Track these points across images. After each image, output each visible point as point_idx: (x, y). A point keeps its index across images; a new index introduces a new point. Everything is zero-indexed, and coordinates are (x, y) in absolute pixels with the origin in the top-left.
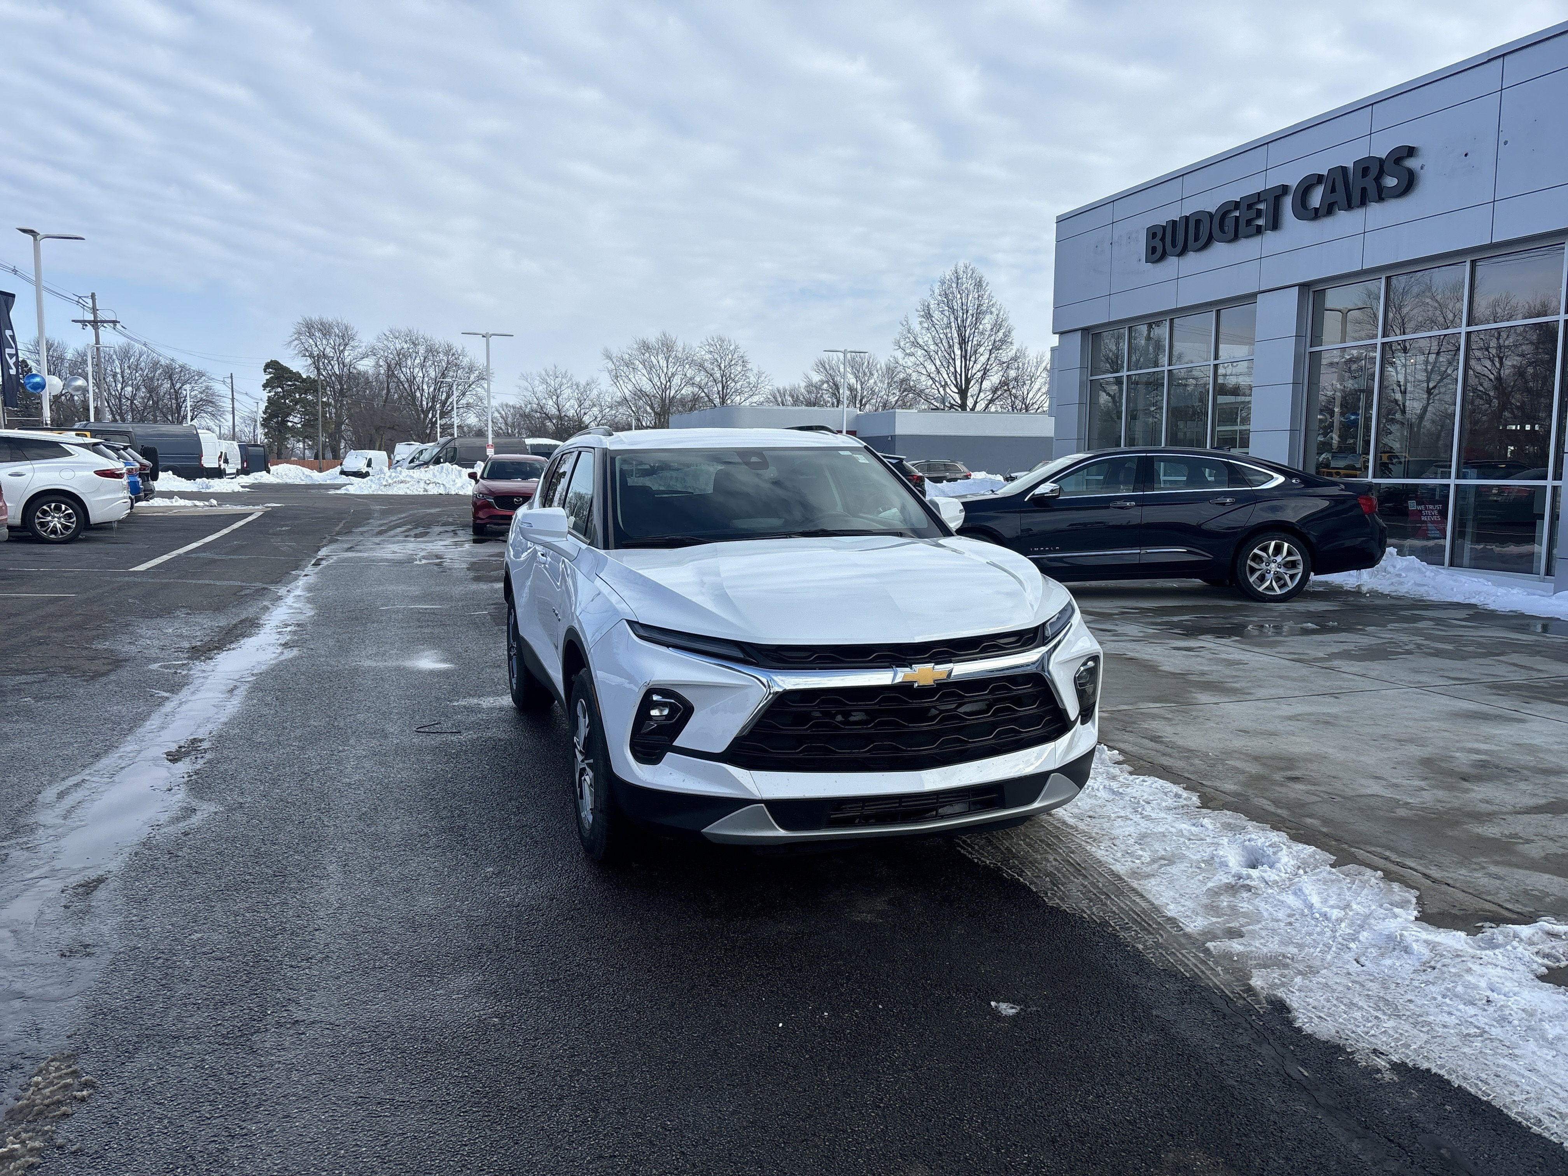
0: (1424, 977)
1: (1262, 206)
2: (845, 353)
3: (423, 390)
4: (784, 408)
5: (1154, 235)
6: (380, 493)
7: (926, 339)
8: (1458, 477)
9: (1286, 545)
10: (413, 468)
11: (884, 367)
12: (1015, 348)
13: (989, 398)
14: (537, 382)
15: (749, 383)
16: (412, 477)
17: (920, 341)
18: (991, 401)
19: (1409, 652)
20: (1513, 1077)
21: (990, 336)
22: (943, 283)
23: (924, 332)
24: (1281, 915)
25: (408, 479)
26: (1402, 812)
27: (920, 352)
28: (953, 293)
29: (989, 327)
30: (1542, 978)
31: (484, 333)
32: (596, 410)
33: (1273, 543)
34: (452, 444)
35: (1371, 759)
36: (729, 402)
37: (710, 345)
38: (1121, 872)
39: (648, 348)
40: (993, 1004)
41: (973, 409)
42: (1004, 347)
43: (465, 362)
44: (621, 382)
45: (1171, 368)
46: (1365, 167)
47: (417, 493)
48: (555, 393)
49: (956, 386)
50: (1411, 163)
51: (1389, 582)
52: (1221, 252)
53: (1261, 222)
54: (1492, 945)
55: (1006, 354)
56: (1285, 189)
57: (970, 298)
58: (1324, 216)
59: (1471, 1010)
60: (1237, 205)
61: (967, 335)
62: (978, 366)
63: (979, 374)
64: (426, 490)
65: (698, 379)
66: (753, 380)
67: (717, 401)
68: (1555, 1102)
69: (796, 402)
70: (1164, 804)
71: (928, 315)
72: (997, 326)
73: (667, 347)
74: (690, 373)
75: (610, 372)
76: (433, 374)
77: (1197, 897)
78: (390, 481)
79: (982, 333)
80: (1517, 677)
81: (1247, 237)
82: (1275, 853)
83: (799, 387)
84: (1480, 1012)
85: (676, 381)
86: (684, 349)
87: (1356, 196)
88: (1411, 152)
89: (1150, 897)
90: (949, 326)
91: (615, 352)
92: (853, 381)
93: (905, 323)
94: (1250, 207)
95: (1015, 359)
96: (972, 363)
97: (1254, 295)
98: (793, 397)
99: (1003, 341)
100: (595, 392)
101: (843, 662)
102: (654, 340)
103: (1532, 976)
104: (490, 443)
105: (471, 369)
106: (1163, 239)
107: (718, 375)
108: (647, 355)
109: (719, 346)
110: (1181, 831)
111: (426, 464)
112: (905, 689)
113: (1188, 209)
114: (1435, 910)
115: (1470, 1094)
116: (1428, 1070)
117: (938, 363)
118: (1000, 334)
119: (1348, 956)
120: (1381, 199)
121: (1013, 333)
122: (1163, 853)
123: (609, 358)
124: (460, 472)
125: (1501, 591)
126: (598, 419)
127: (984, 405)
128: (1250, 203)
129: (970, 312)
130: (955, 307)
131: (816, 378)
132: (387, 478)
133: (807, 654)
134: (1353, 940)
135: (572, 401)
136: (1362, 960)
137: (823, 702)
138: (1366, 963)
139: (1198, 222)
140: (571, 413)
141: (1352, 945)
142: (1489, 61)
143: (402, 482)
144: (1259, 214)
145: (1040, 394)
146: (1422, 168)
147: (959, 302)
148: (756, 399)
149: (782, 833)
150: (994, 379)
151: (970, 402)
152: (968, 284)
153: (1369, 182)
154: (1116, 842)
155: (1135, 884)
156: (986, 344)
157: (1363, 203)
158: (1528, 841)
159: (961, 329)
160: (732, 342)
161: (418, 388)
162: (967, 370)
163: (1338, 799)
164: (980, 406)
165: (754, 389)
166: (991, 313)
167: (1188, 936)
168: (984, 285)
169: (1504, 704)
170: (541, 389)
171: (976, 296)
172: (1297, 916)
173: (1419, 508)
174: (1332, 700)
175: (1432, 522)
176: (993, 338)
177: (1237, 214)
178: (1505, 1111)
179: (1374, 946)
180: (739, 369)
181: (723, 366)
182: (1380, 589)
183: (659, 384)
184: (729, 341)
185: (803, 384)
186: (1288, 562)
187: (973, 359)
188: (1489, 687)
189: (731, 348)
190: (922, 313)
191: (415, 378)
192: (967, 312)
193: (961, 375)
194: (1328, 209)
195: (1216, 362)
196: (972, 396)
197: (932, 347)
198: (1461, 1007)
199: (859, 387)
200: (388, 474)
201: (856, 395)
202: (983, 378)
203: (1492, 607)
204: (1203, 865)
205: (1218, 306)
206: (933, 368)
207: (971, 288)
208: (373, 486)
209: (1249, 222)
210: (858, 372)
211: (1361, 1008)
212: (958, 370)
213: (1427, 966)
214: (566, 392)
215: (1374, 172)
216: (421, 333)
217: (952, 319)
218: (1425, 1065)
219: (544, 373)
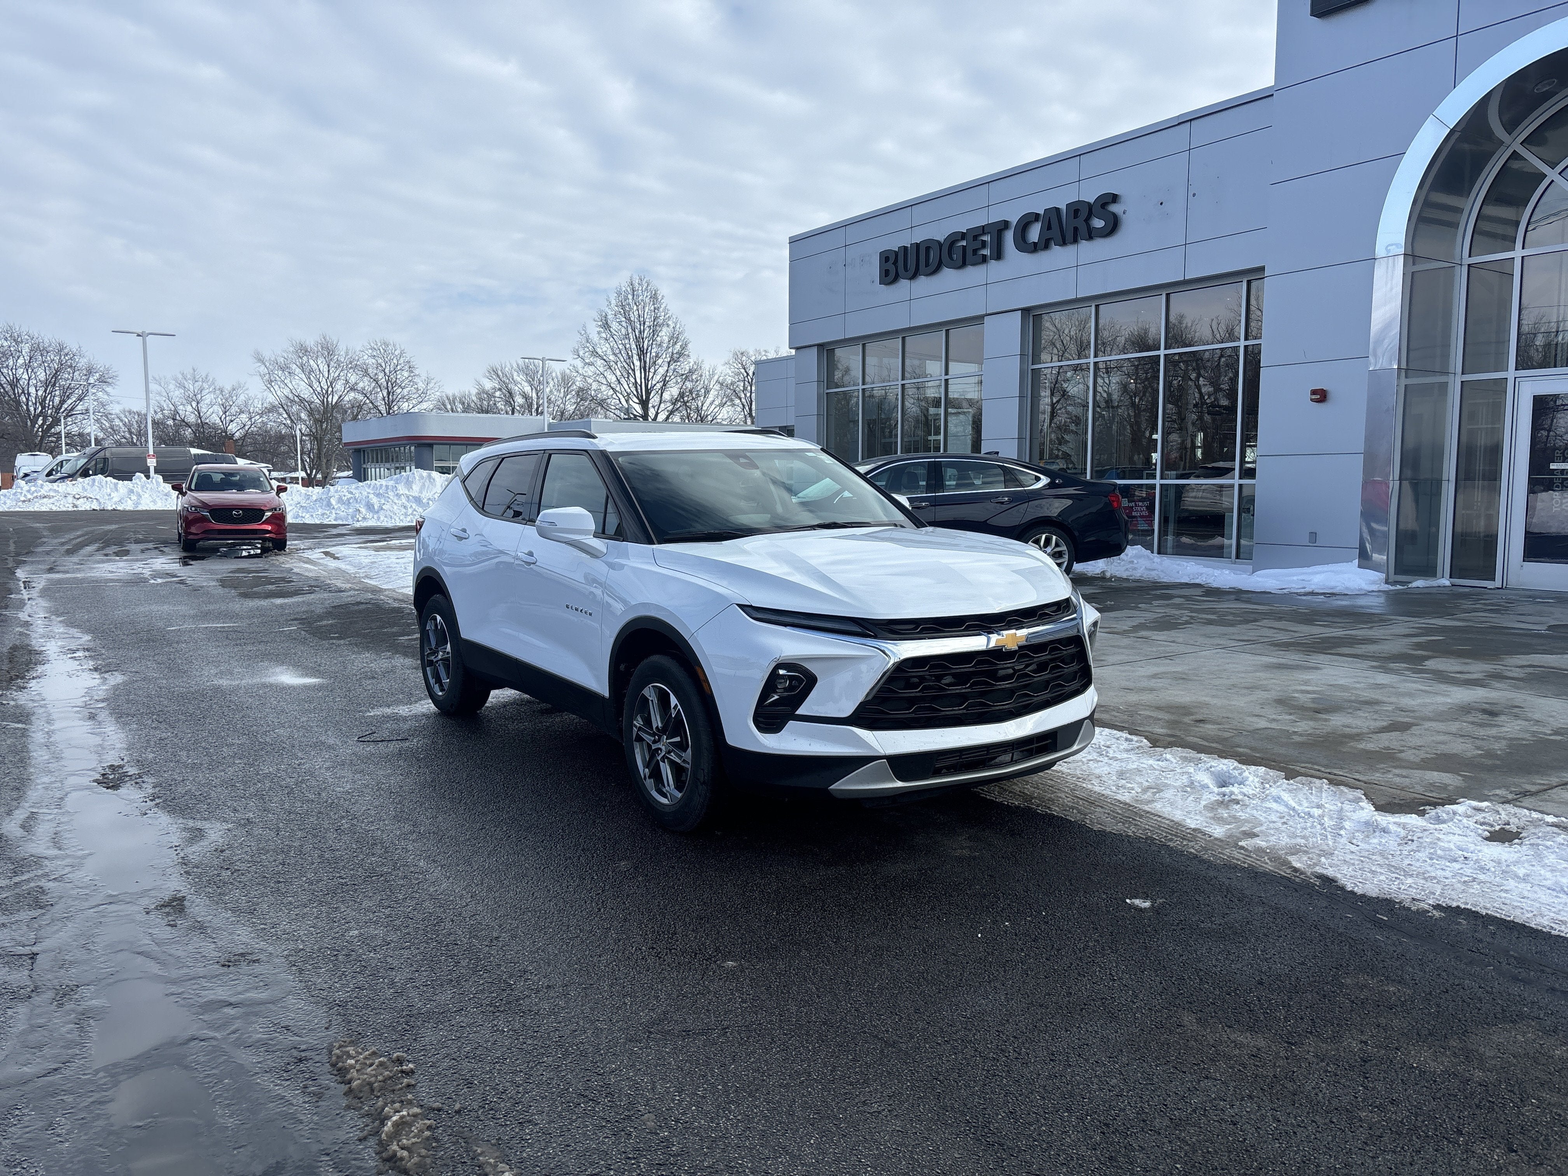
0: (1408, 848)
1: (987, 238)
2: (543, 360)
3: (29, 394)
4: (456, 414)
5: (887, 259)
6: (18, 509)
7: (605, 349)
8: (1162, 478)
9: (1054, 537)
10: (55, 481)
11: (560, 377)
12: (692, 361)
13: (670, 408)
14: (172, 387)
15: (417, 389)
16: (58, 492)
17: (599, 351)
18: (671, 413)
19: (1187, 623)
20: (1516, 904)
21: (668, 348)
22: (619, 294)
23: (602, 342)
24: (1273, 817)
25: (52, 494)
26: (1297, 738)
27: (599, 362)
28: (629, 304)
29: (666, 339)
30: (1487, 839)
31: (140, 331)
32: (244, 417)
33: (1044, 536)
34: (101, 454)
35: (1240, 702)
36: (396, 408)
37: (373, 349)
38: (1128, 801)
39: (306, 351)
40: (1128, 901)
41: (655, 419)
42: (681, 359)
43: (82, 363)
44: (276, 387)
45: (903, 382)
46: (1076, 209)
47: (64, 509)
48: (195, 399)
49: (638, 398)
50: (1114, 208)
51: (1125, 568)
52: (949, 277)
53: (986, 252)
54: (1439, 820)
55: (685, 366)
56: (1006, 224)
57: (647, 311)
58: (1042, 250)
59: (1457, 866)
60: (963, 236)
61: (645, 347)
62: (658, 377)
63: (659, 386)
64: (75, 506)
65: (361, 385)
66: (421, 386)
67: (383, 408)
68: (1552, 915)
69: (467, 409)
70: (1122, 747)
71: (606, 326)
72: (674, 339)
73: (328, 351)
74: (353, 379)
75: (262, 376)
76: (42, 377)
77: (1200, 812)
78: (29, 496)
79: (660, 345)
80: (1283, 637)
81: (974, 264)
82: (1240, 774)
83: (470, 394)
84: (1463, 866)
85: (339, 386)
86: (347, 354)
87: (1069, 236)
88: (1114, 198)
89: (1166, 816)
90: (627, 336)
91: (267, 354)
92: (527, 389)
93: (583, 332)
94: (975, 238)
95: (691, 372)
96: (651, 375)
97: (982, 317)
98: (463, 404)
99: (680, 354)
100: (242, 398)
101: (944, 632)
102: (312, 343)
103: (1480, 839)
104: (151, 452)
105: (90, 372)
106: (895, 263)
107: (383, 381)
108: (305, 358)
109: (383, 350)
110: (1151, 765)
111: (71, 476)
112: (997, 654)
113: (918, 237)
114: (1383, 802)
115: (1496, 917)
116: (1458, 907)
117: (618, 373)
118: (678, 347)
119: (1343, 840)
120: (1090, 238)
121: (690, 346)
122: (1147, 784)
123: (262, 361)
124: (116, 485)
125: (1217, 572)
126: (247, 428)
127: (664, 417)
128: (975, 234)
129: (647, 324)
130: (632, 319)
131: (488, 385)
132: (24, 492)
133: (912, 626)
134: (1341, 829)
135: (216, 408)
136: (1354, 841)
137: (932, 667)
138: (1359, 843)
139: (928, 249)
140: (215, 419)
141: (1342, 832)
142: (1179, 124)
143: (45, 497)
144: (984, 244)
145: (713, 406)
146: (1124, 213)
147: (636, 313)
148: (424, 405)
149: (900, 784)
150: (673, 391)
151: (652, 412)
152: (645, 297)
153: (1080, 223)
154: (1103, 779)
155: (1146, 808)
156: (664, 356)
157: (1075, 241)
158: (1401, 751)
159: (639, 340)
160: (398, 346)
161: (23, 392)
162: (647, 380)
163: (1245, 733)
164: (662, 417)
165: (423, 396)
166: (668, 326)
167: (1216, 839)
168: (660, 298)
169: (1292, 658)
170: (177, 394)
171: (652, 308)
172: (1287, 817)
173: (1131, 505)
174: (1168, 661)
175: (1141, 517)
176: (670, 350)
177: (964, 243)
178: (1527, 924)
179: (1358, 831)
180: (406, 374)
181: (387, 371)
182: (1118, 574)
183: (319, 389)
184: (394, 345)
185: (474, 391)
186: (1056, 553)
187: (652, 370)
188: (1271, 645)
189: (396, 353)
190: (600, 323)
191: (18, 380)
192: (644, 323)
193: (641, 386)
194: (1044, 245)
195: (947, 377)
196: (654, 407)
197: (612, 358)
198: (1448, 864)
199: (534, 395)
200: (26, 488)
201: (532, 403)
202: (663, 389)
203: (1215, 585)
204: (1189, 789)
205: (947, 326)
206: (614, 379)
207: (647, 300)
208: (8, 502)
209: (975, 252)
210: (533, 380)
211: (1381, 873)
212: (638, 381)
213: (1406, 841)
214: (208, 398)
215: (1084, 214)
216: (24, 330)
217: (630, 330)
218: (1454, 904)
219: (180, 377)
